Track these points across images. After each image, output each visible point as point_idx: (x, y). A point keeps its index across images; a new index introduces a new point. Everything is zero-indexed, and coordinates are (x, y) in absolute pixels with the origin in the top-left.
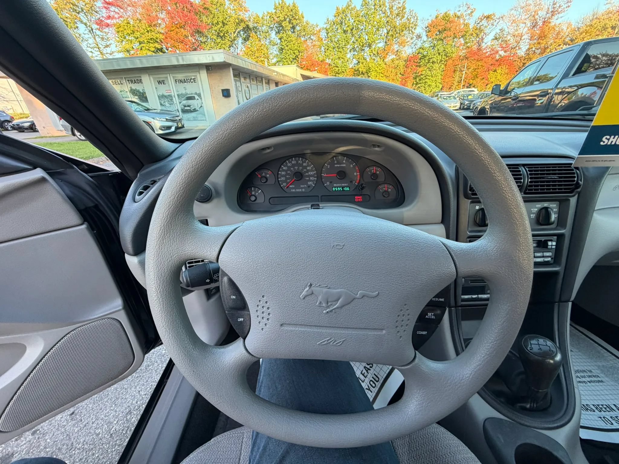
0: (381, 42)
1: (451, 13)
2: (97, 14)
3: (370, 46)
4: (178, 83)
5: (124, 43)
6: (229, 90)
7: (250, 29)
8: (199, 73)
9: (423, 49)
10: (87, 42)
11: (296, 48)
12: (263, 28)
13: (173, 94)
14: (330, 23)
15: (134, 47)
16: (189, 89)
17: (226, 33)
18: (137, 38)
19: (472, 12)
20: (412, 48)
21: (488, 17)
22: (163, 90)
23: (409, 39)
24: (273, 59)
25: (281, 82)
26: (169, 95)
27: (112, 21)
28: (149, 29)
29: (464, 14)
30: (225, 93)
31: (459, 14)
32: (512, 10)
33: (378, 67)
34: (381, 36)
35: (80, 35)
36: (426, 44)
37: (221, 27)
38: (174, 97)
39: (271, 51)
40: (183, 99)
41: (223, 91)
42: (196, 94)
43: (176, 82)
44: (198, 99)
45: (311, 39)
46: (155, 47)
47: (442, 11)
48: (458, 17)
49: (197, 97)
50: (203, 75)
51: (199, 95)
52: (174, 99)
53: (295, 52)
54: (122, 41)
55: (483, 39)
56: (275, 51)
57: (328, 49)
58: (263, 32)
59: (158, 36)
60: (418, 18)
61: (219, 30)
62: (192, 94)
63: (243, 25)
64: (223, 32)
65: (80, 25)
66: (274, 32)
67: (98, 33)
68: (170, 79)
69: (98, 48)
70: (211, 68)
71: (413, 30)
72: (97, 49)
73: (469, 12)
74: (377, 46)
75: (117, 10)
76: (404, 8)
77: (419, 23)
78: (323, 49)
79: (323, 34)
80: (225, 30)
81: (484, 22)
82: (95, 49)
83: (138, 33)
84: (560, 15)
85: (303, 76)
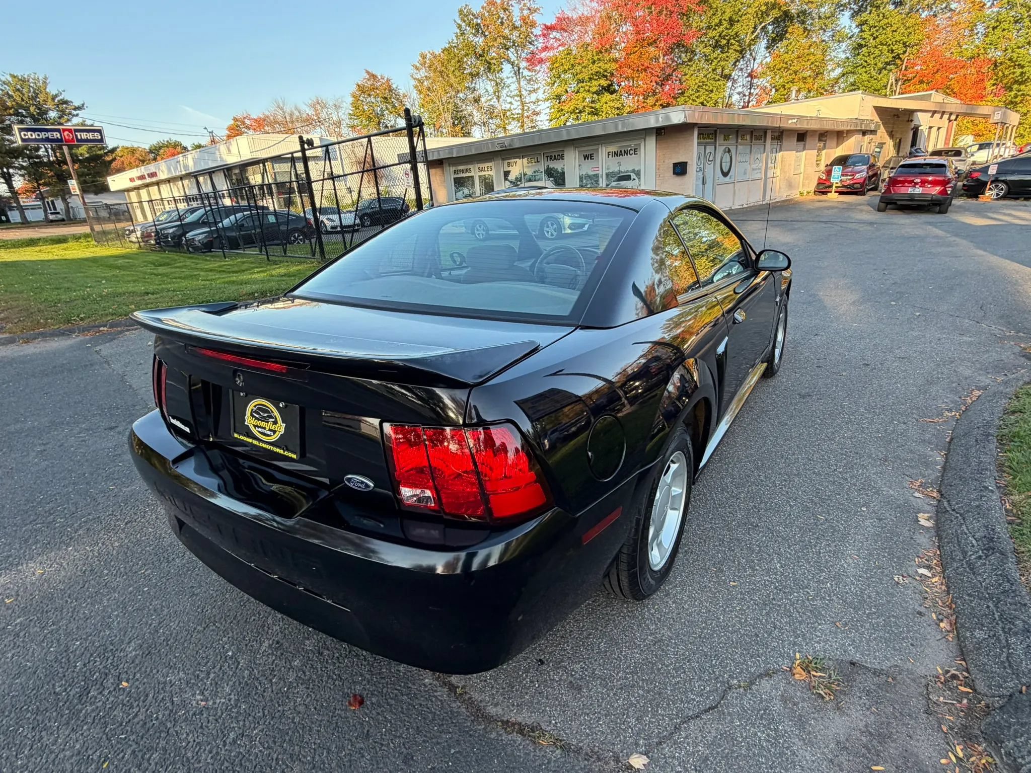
2: (531, 46)
4: (610, 156)
5: (556, 85)
6: (686, 163)
7: (791, 19)
8: (645, 140)
10: (507, 89)
11: (898, 38)
12: (823, 10)
13: (601, 173)
15: (568, 89)
16: (626, 164)
17: (734, 38)
18: (577, 75)
22: (588, 168)
24: (833, 70)
25: (814, 131)
26: (594, 175)
27: (548, 54)
28: (596, 58)
30: (679, 169)
35: (502, 80)
37: (727, 29)
38: (602, 177)
39: (833, 54)
40: (613, 179)
41: (675, 165)
42: (633, 171)
43: (609, 155)
44: (634, 179)
45: (951, 10)
46: (599, 85)
49: (633, 176)
50: (651, 144)
51: (638, 174)
52: (600, 180)
53: (895, 47)
54: (555, 82)
56: (844, 51)
57: (995, 28)
58: (820, 18)
59: (607, 66)
61: (720, 36)
62: (627, 171)
63: (775, 13)
64: (727, 38)
65: (505, 66)
66: (847, 14)
67: (526, 73)
68: (603, 152)
69: (521, 96)
70: (664, 133)
72: (519, 98)
75: (558, 36)
78: (980, 28)
80: (733, 33)
82: (516, 98)
83: (580, 67)
85: (880, 110)
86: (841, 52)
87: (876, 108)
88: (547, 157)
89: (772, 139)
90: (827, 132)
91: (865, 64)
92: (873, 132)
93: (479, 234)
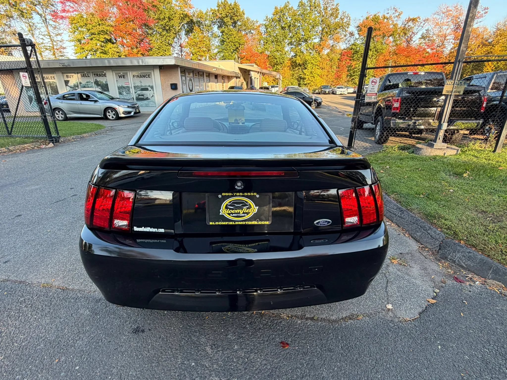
0: (316, 38)
1: (381, 15)
2: (52, 7)
3: (306, 41)
4: (135, 77)
5: (76, 33)
6: (177, 84)
7: (194, 23)
8: (154, 71)
9: (355, 45)
10: (39, 31)
11: (236, 40)
12: (206, 22)
13: (130, 86)
14: (269, 20)
15: (85, 37)
16: (145, 82)
17: (172, 27)
18: (89, 30)
19: (399, 15)
20: (347, 44)
21: (413, 20)
22: (122, 82)
23: (343, 36)
24: (214, 49)
25: (220, 75)
26: (127, 87)
27: (67, 15)
28: (100, 23)
29: (393, 16)
30: (174, 87)
31: (388, 16)
32: (435, 14)
33: (313, 60)
34: (317, 32)
35: (34, 24)
36: (359, 41)
37: (167, 22)
38: (131, 88)
39: (213, 43)
40: (138, 90)
41: (172, 85)
42: (149, 86)
43: (134, 77)
44: (150, 90)
45: (251, 33)
46: (105, 38)
47: (372, 13)
48: (387, 19)
49: (149, 89)
50: (157, 74)
51: (152, 87)
52: (131, 89)
53: (236, 44)
54: (75, 32)
55: (411, 38)
56: (217, 42)
57: (266, 43)
58: (206, 26)
59: (108, 28)
60: (351, 19)
61: (165, 25)
62: (146, 86)
63: (187, 19)
64: (169, 26)
65: (35, 15)
66: (216, 26)
67: (51, 22)
68: (130, 74)
69: (50, 36)
70: (163, 68)
71: (346, 29)
72: (49, 37)
73: (397, 14)
74: (313, 41)
75: (72, 5)
76: (337, 10)
77: (352, 23)
78: (262, 42)
79: (263, 29)
80: (171, 25)
81: (410, 24)
82: (46, 36)
83: (91, 26)
84: (479, 20)
85: (240, 69)
86: (216, 42)
87: (239, 67)
88: (95, 74)
89: (206, 76)
90: (224, 76)
91: (226, 49)
92: (239, 78)
93: (59, 117)
